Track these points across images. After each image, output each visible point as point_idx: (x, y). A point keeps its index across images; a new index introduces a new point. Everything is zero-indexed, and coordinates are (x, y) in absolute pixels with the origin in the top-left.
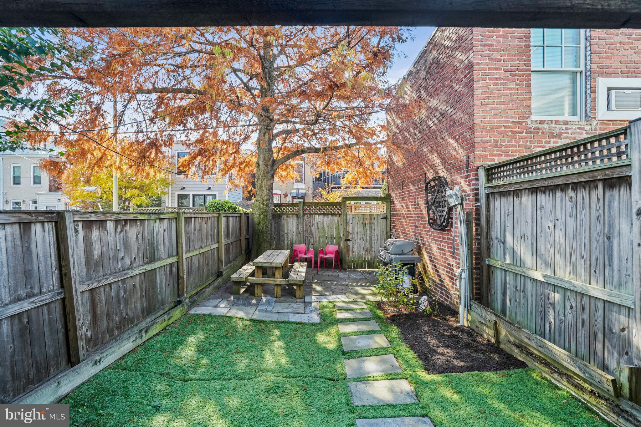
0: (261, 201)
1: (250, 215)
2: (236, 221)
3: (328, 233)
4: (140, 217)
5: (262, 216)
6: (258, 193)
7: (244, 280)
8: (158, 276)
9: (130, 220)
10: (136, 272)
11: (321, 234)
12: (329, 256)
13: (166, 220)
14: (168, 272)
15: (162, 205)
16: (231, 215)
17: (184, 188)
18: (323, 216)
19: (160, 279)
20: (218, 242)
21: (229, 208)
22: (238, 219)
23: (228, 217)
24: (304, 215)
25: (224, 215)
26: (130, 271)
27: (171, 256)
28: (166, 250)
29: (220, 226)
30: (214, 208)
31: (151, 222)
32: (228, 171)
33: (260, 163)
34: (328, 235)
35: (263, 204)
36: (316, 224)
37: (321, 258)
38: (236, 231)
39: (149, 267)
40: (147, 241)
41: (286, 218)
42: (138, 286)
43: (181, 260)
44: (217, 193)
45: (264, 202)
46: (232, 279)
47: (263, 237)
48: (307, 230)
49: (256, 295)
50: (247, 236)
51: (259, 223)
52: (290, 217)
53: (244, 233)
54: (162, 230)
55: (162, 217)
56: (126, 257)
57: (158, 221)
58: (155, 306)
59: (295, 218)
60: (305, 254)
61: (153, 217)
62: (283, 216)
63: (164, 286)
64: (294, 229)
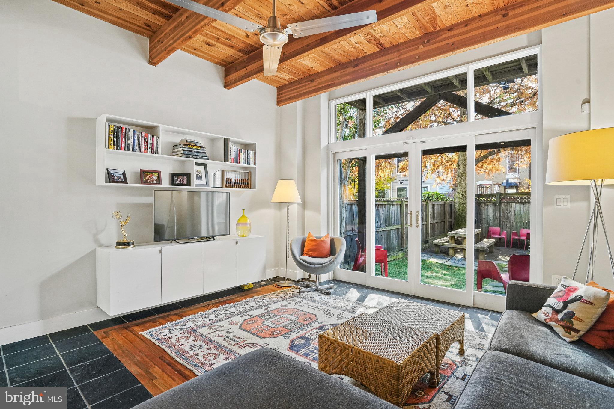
0: (461, 193)
1: (452, 203)
2: (440, 208)
3: (525, 219)
4: (384, 203)
5: (461, 204)
6: (458, 186)
7: (441, 244)
8: (391, 234)
9: (380, 204)
10: (383, 229)
11: (518, 220)
12: (522, 238)
13: (395, 205)
14: (396, 233)
15: (385, 196)
16: (436, 203)
17: (402, 183)
18: (519, 205)
19: (393, 235)
20: (426, 221)
21: (438, 198)
22: (442, 206)
23: (434, 205)
24: (501, 203)
25: (430, 203)
26: (380, 228)
27: (398, 225)
28: (396, 221)
29: (427, 210)
30: (426, 198)
31: (389, 205)
32: (437, 169)
33: (460, 163)
34: (525, 221)
35: (463, 195)
36: (513, 211)
37: (513, 239)
38: (441, 215)
39: (388, 228)
40: (387, 215)
41: (484, 206)
42: (383, 236)
43: (403, 228)
44: (429, 186)
45: (463, 194)
46: (434, 243)
47: (462, 220)
48: (504, 216)
49: (450, 255)
50: (450, 220)
51: (459, 209)
52: (487, 205)
53: (448, 216)
54: (393, 210)
55: (394, 203)
56: (379, 222)
57: (392, 205)
58: (390, 249)
59: (493, 206)
60: (500, 235)
61: (390, 203)
62: (481, 204)
63: (394, 240)
64: (492, 215)
